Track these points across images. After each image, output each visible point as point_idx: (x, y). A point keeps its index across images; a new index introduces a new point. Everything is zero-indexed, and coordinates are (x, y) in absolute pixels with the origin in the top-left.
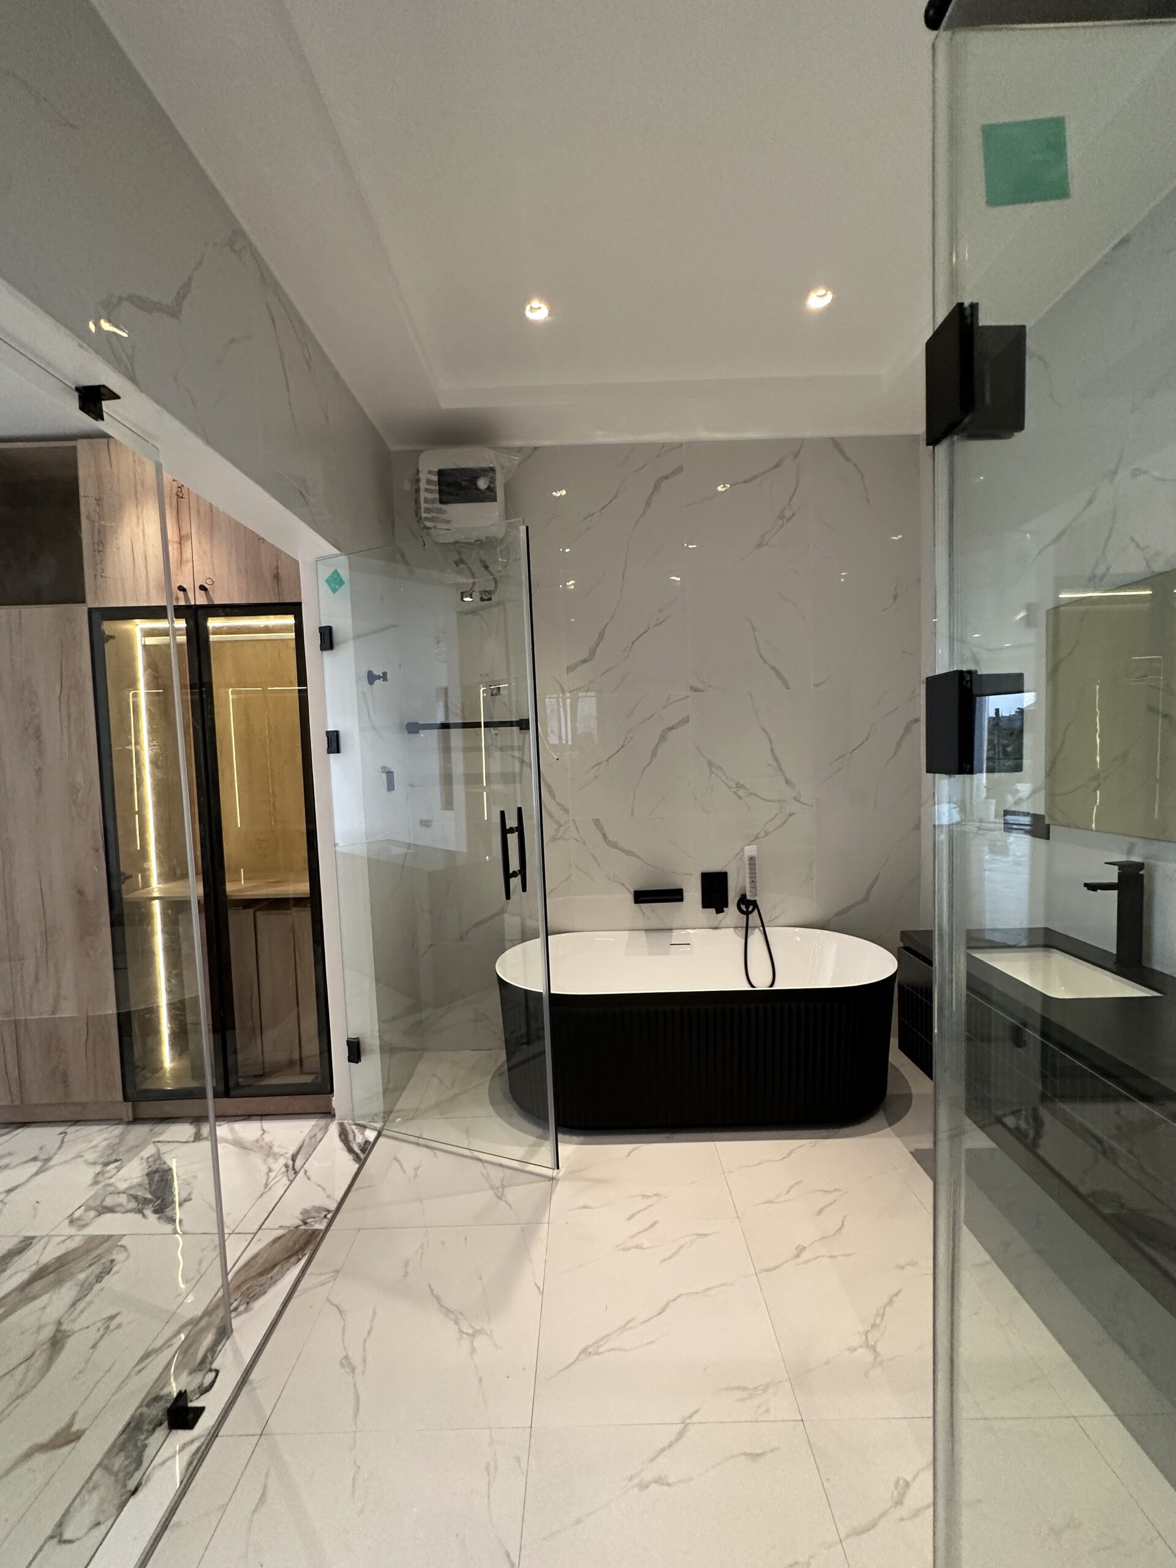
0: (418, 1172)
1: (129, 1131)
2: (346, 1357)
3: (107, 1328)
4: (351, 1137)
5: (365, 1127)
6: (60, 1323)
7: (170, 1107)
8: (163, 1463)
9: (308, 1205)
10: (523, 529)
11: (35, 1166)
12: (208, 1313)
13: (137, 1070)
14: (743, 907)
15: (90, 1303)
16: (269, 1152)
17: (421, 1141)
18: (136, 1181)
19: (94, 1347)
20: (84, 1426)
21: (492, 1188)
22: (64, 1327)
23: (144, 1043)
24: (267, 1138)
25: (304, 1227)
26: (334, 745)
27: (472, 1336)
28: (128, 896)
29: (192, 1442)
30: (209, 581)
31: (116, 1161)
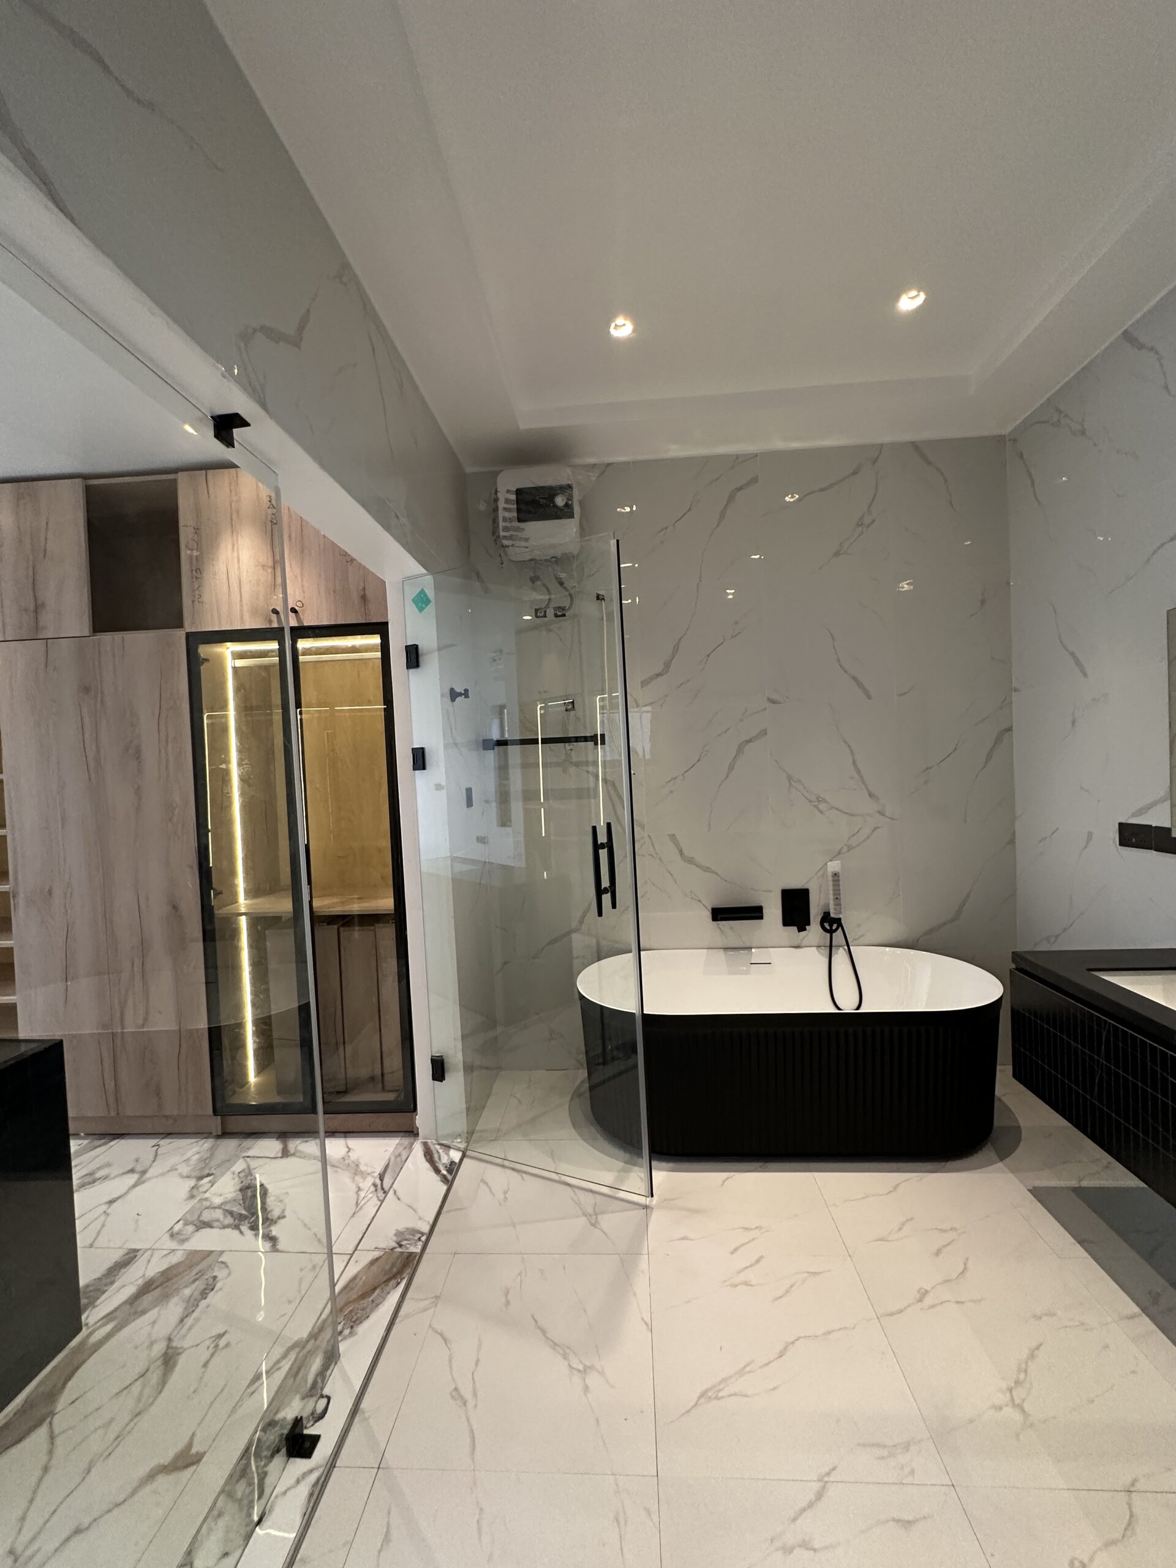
0: (507, 1195)
1: (219, 1145)
2: (456, 1389)
3: (217, 1346)
4: (436, 1156)
5: (448, 1147)
6: (170, 1339)
7: (255, 1122)
8: (285, 1493)
9: (401, 1227)
10: (613, 542)
11: (132, 1179)
12: (314, 1335)
13: (226, 1084)
14: (827, 925)
15: (197, 1320)
16: (356, 1170)
17: (506, 1163)
18: (230, 1196)
19: (205, 1365)
20: (201, 1449)
21: (584, 1214)
22: (174, 1344)
23: (233, 1058)
24: (353, 1156)
25: (399, 1250)
26: (420, 762)
27: (585, 1371)
28: (220, 912)
29: (311, 1471)
30: (299, 604)
31: (209, 1175)
